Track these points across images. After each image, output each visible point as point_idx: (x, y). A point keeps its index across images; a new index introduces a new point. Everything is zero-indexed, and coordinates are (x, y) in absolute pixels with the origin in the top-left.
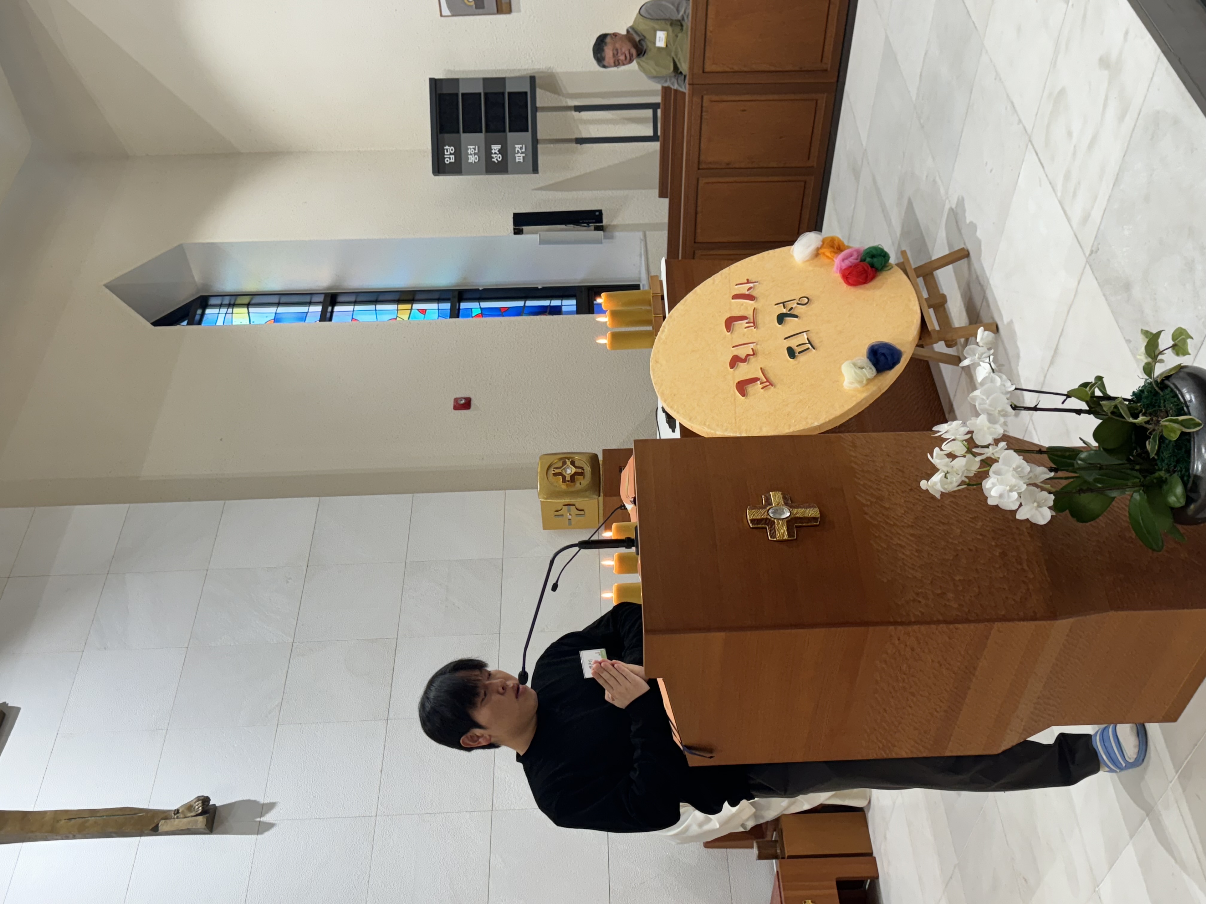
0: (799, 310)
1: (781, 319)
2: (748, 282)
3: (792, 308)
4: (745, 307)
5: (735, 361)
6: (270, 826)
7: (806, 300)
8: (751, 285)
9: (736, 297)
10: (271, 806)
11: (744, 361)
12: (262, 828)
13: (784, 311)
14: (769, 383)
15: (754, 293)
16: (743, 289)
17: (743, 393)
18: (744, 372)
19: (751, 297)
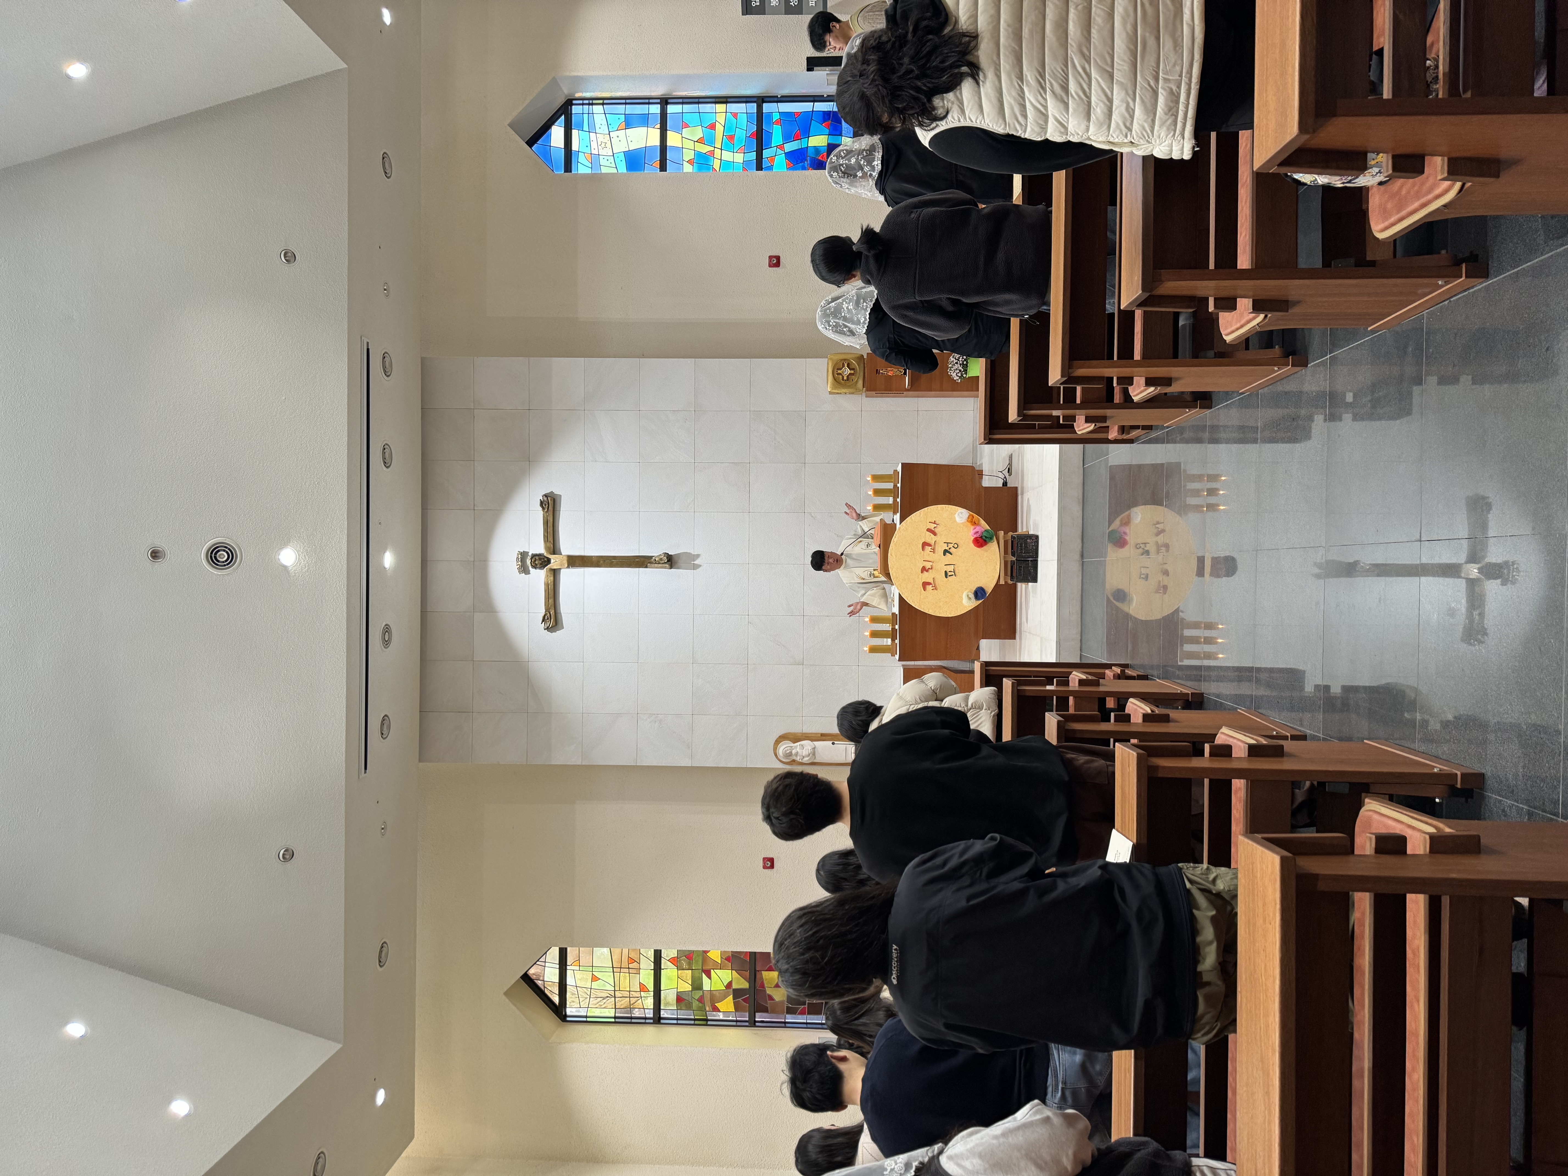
0: (952, 550)
1: (946, 552)
2: (934, 523)
3: (950, 548)
4: (930, 538)
5: (924, 569)
6: (699, 566)
7: (956, 546)
8: (936, 525)
9: (929, 530)
10: (698, 556)
11: (927, 571)
12: (696, 567)
13: (947, 548)
14: (935, 588)
15: (936, 530)
16: (932, 526)
17: (925, 589)
18: (927, 577)
19: (934, 534)
